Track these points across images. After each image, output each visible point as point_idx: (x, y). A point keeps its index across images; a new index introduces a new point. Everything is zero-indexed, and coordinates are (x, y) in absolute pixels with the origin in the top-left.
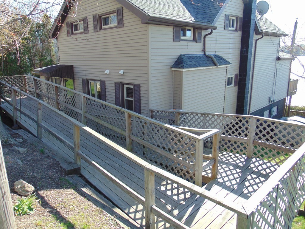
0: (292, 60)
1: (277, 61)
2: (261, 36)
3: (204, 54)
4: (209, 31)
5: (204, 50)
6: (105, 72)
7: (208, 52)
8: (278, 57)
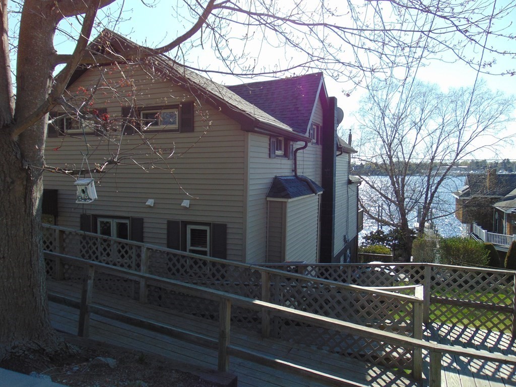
0: (359, 184)
1: (349, 186)
2: (340, 153)
3: (296, 175)
4: (303, 144)
5: (295, 170)
6: (146, 204)
7: (299, 173)
8: (350, 180)
